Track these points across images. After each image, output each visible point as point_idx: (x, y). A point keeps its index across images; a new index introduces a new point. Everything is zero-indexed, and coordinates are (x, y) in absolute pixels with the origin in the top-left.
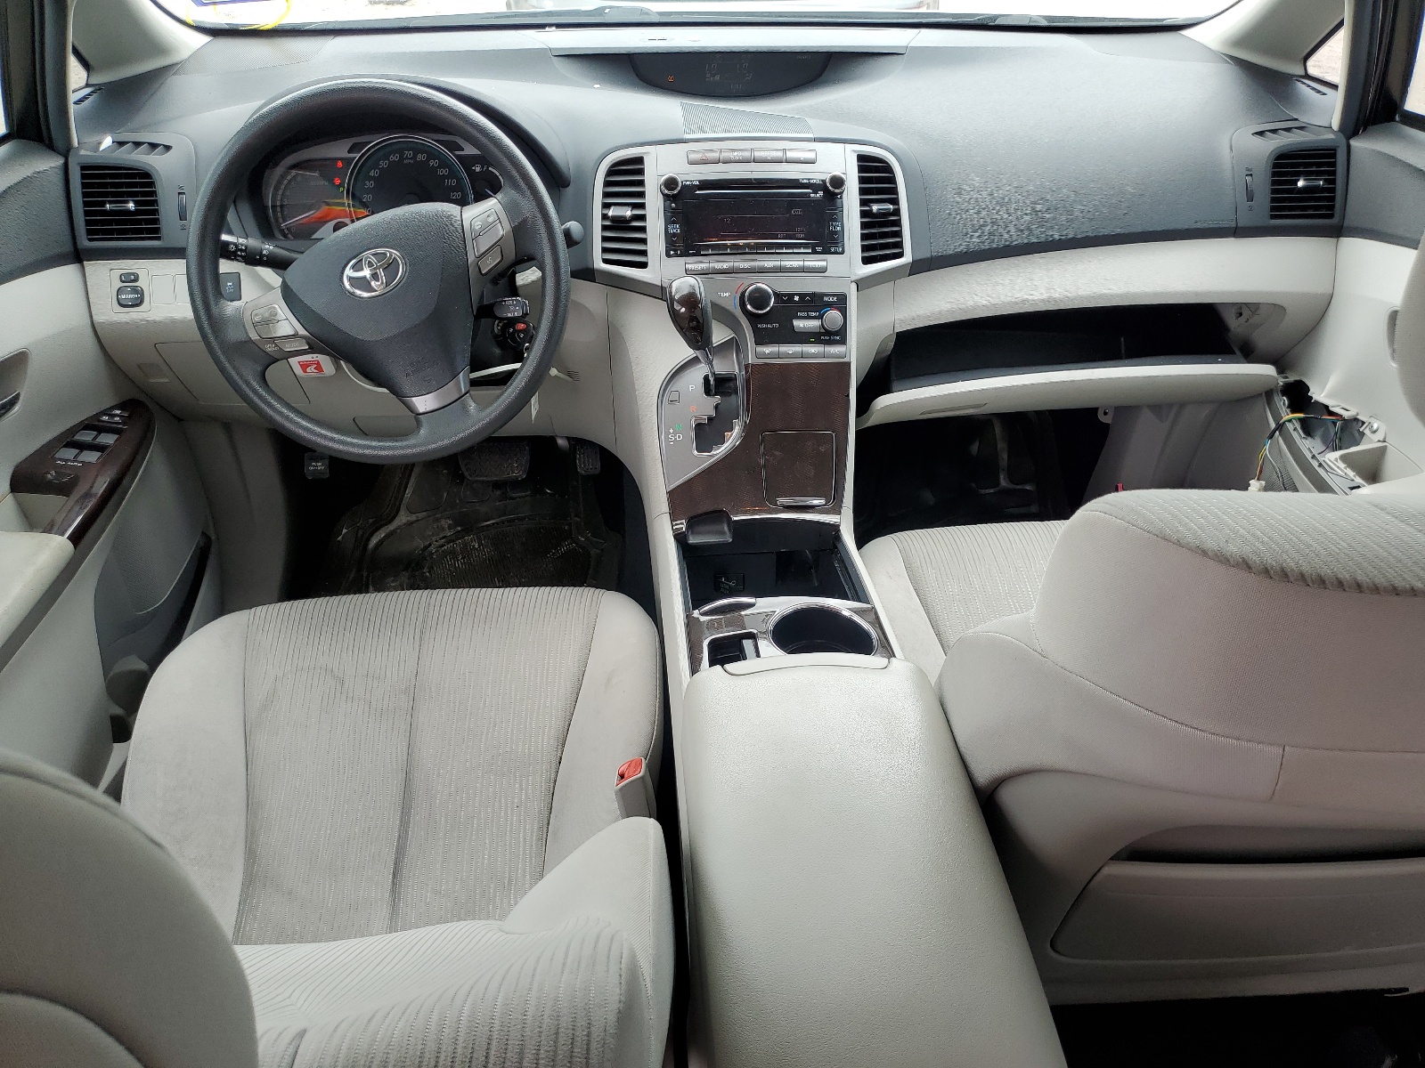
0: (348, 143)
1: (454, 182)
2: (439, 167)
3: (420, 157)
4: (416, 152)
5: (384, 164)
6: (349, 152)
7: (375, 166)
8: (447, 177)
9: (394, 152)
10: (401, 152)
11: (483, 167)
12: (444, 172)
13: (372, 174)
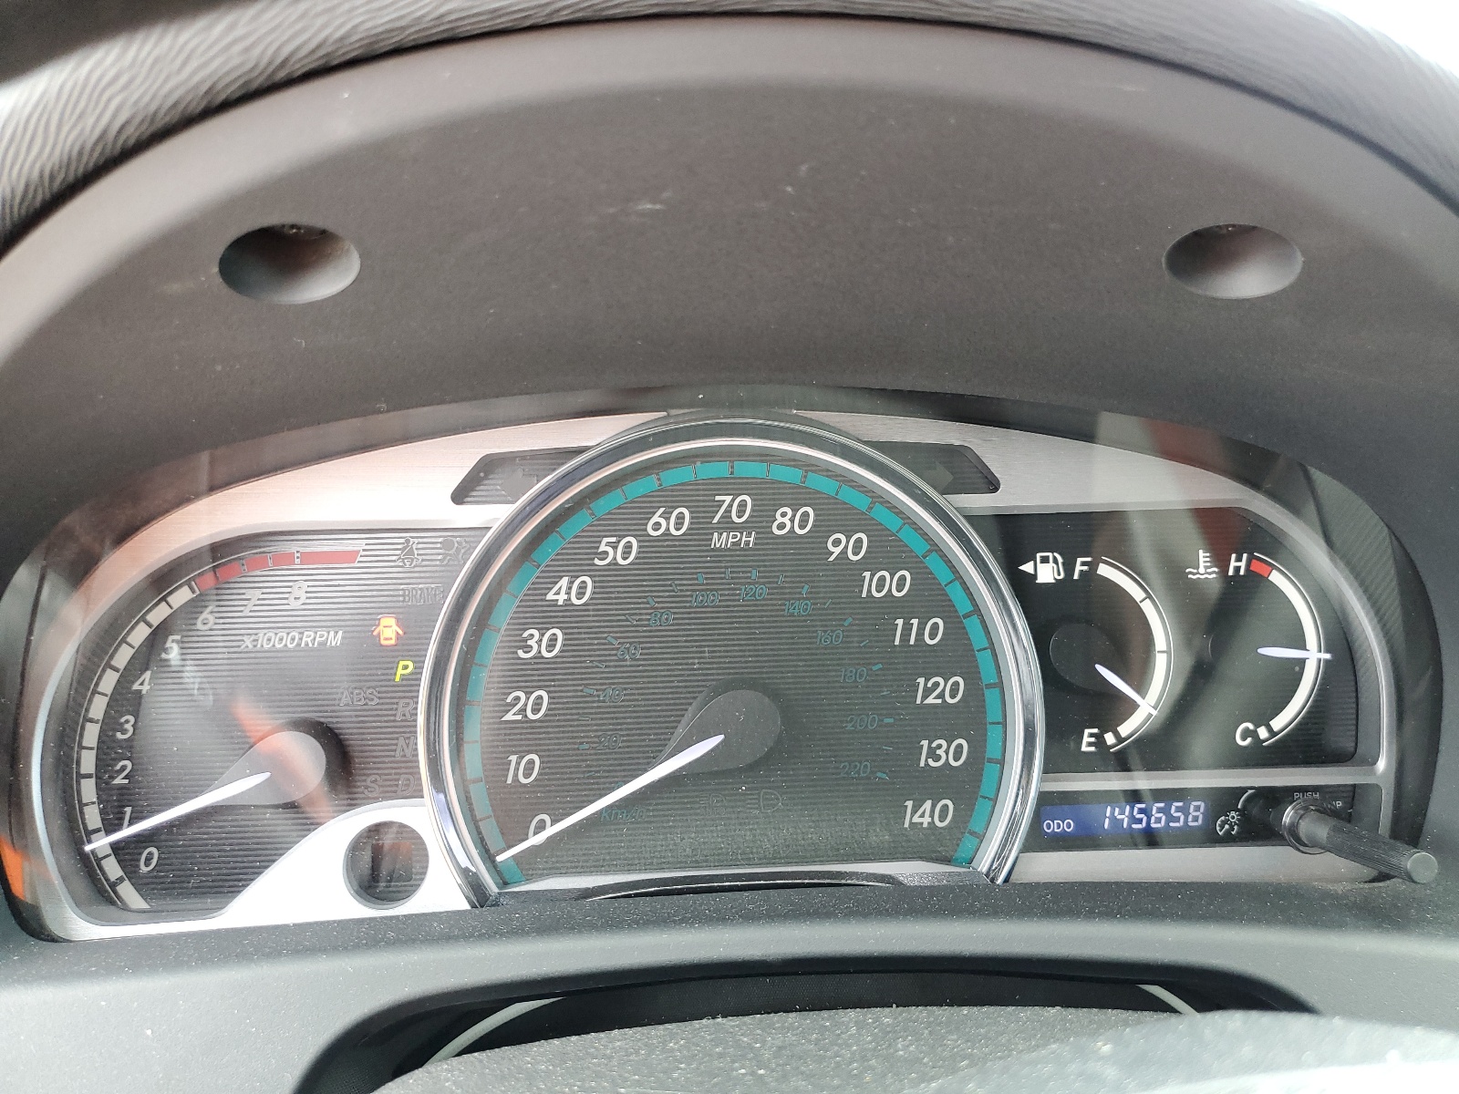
0: (460, 455)
1: (934, 632)
2: (870, 563)
3: (786, 521)
4: (769, 497)
5: (617, 552)
6: (460, 496)
7: (577, 564)
8: (903, 607)
9: (669, 499)
10: (701, 499)
11: (1069, 567)
12: (891, 584)
13: (560, 593)
